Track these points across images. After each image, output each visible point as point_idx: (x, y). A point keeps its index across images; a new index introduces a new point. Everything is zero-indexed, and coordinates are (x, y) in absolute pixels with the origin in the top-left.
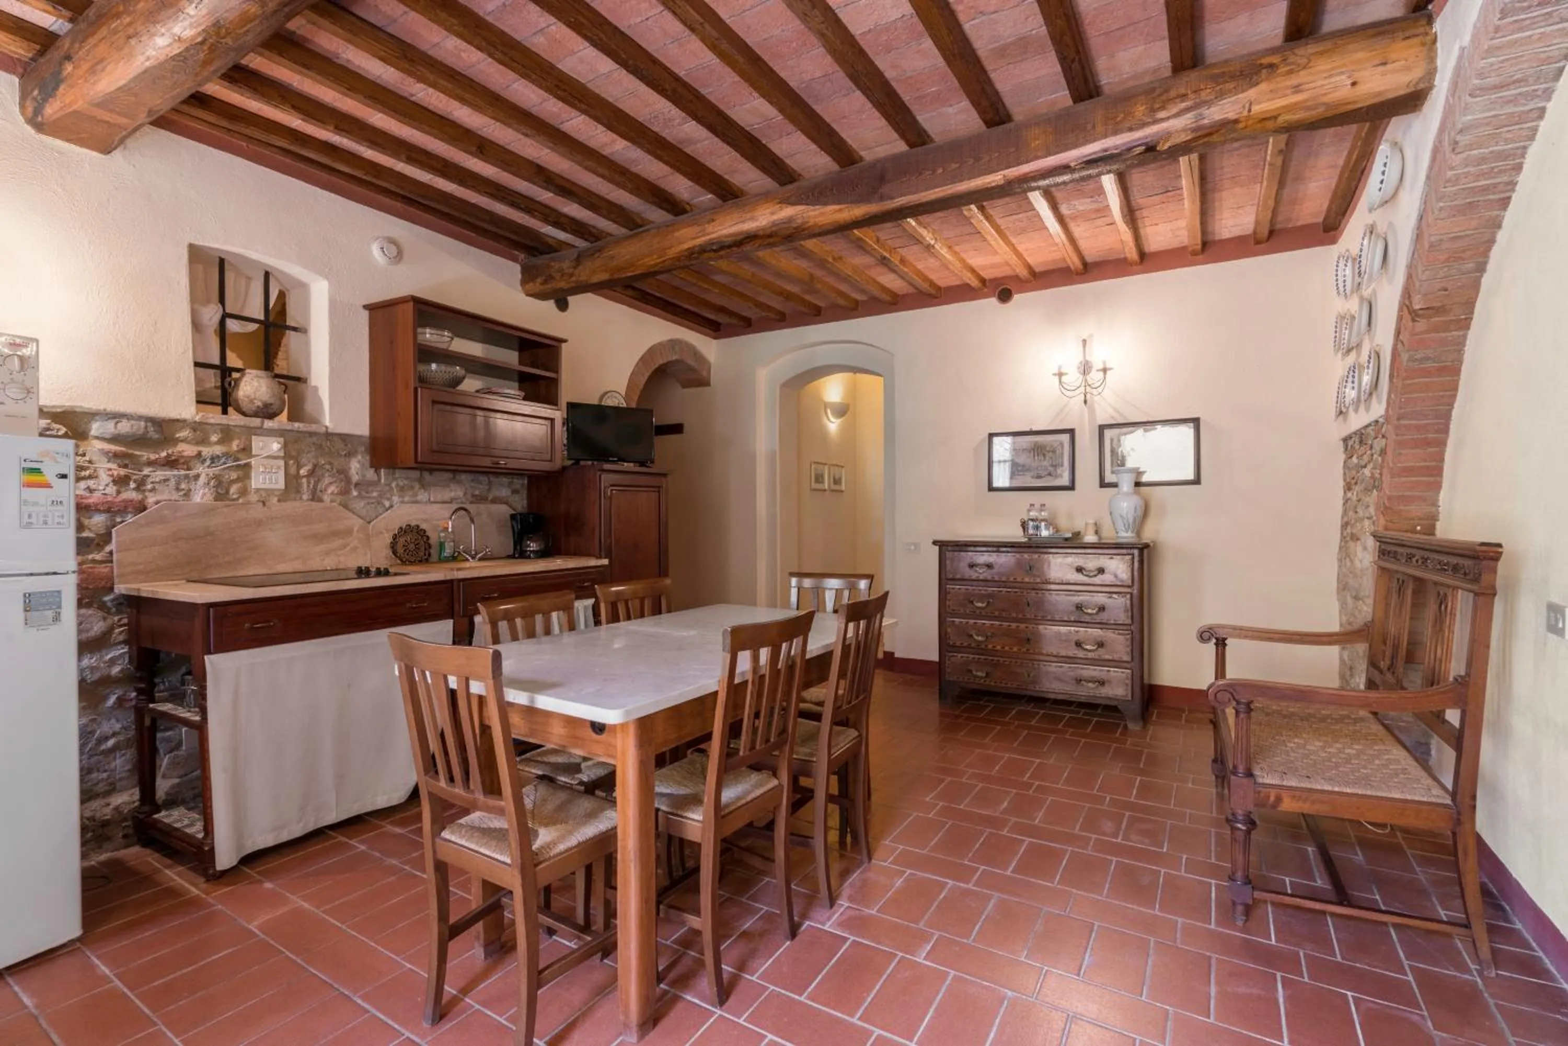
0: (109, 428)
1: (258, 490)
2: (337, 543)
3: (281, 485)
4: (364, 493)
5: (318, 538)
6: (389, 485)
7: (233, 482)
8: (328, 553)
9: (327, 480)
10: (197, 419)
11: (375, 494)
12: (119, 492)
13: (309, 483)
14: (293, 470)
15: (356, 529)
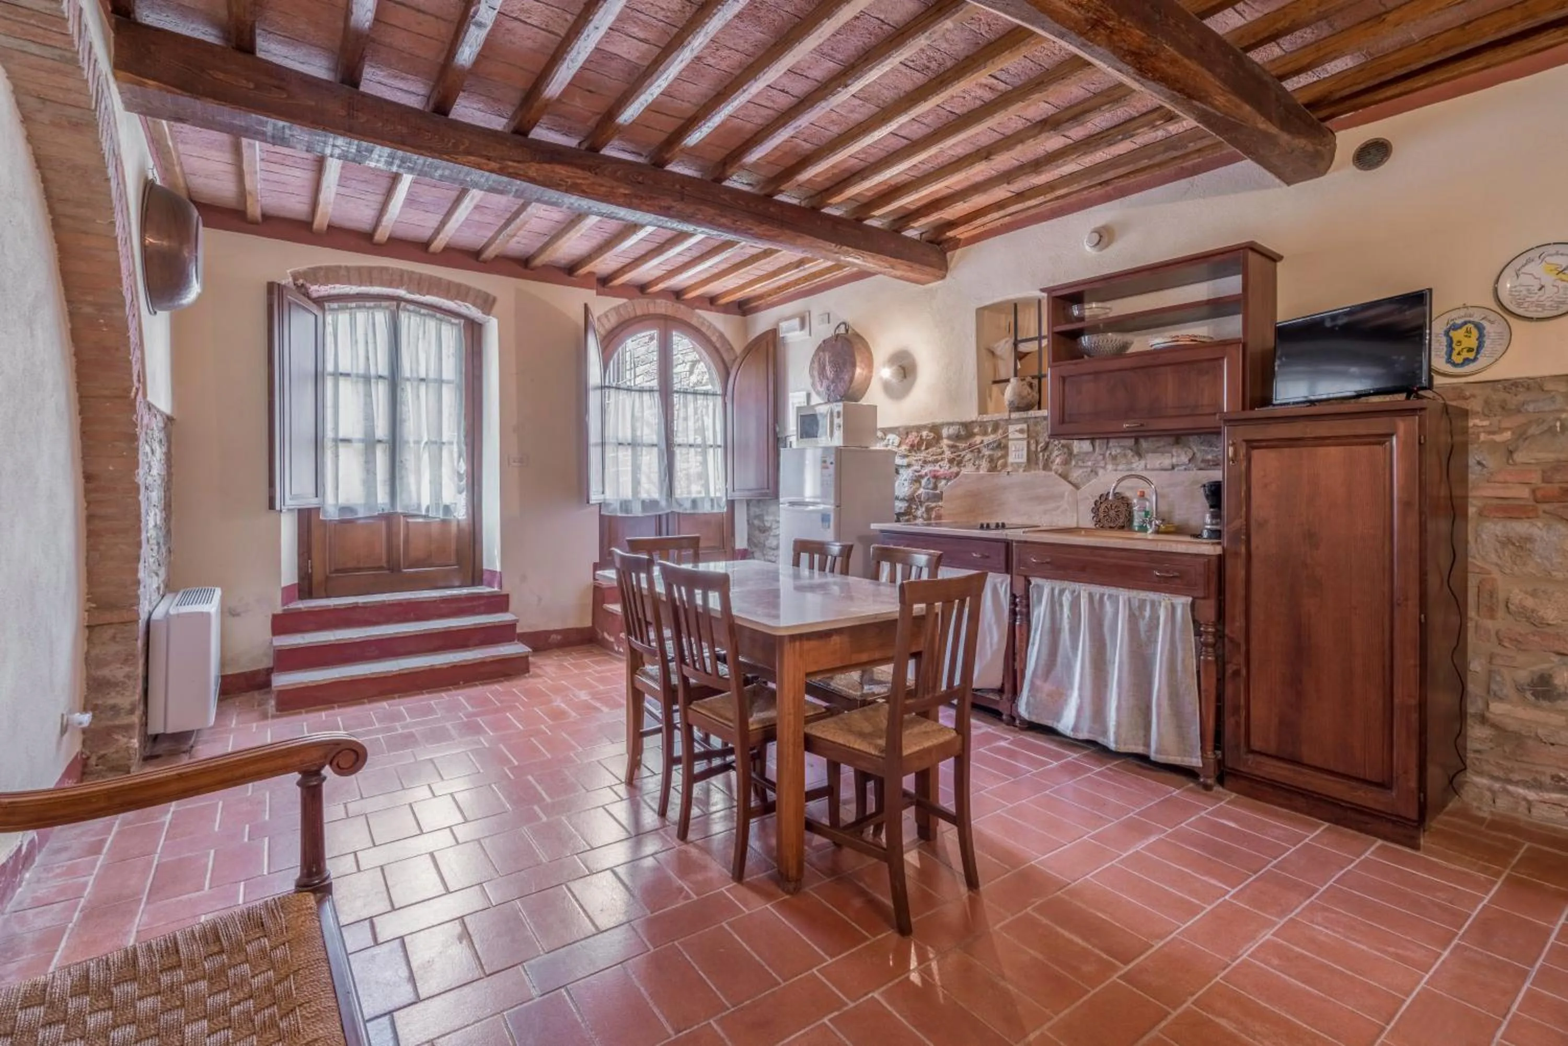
0: (952, 430)
1: (1012, 464)
2: (1052, 505)
3: (1024, 460)
4: (1080, 463)
5: (1040, 499)
6: (1104, 455)
7: (999, 458)
8: (1045, 512)
9: (1056, 453)
10: (979, 419)
11: (1090, 463)
12: (950, 468)
13: (1043, 456)
14: (1033, 448)
15: (1066, 494)
